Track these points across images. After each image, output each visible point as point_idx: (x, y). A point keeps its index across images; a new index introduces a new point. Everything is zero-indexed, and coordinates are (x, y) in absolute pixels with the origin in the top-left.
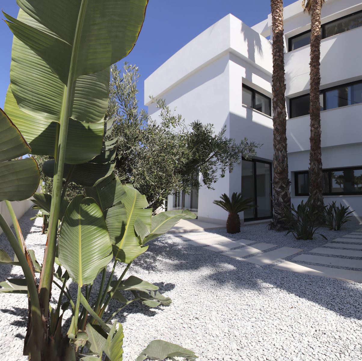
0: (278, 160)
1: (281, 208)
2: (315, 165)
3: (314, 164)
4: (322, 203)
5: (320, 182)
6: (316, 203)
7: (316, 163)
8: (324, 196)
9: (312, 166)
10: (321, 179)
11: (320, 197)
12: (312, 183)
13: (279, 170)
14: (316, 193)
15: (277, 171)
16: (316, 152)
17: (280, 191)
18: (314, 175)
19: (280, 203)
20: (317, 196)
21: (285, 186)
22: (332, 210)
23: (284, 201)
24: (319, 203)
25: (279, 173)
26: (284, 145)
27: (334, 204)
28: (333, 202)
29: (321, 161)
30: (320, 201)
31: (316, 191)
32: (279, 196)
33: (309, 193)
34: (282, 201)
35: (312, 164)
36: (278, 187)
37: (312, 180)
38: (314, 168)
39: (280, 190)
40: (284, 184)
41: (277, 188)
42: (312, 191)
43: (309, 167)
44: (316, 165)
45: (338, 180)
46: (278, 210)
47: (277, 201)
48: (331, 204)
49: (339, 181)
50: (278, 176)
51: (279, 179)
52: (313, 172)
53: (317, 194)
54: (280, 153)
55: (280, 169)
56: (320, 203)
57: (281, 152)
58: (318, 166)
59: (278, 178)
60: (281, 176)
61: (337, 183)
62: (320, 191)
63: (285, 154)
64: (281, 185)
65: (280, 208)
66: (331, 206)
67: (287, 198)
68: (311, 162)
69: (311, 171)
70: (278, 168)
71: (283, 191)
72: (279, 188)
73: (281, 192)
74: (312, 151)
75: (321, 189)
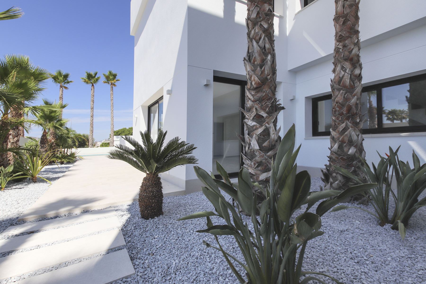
0: (252, 61)
1: (255, 164)
2: (345, 71)
3: (343, 68)
4: (361, 150)
5: (357, 104)
6: (345, 149)
7: (347, 65)
8: (364, 136)
9: (337, 75)
10: (358, 99)
11: (355, 138)
12: (338, 109)
13: (253, 83)
14: (345, 129)
15: (251, 84)
16: (346, 42)
17: (254, 126)
18: (341, 92)
19: (254, 151)
20: (346, 135)
21: (265, 115)
22: (386, 171)
23: (261, 148)
24: (352, 151)
25: (255, 89)
26: (266, 26)
27: (393, 154)
28: (391, 149)
29: (358, 60)
30: (356, 147)
31: (346, 124)
32: (252, 138)
33: (331, 130)
34: (257, 147)
35: (339, 68)
36: (251, 118)
37: (337, 103)
38: (343, 77)
39: (254, 123)
40: (264, 110)
41: (249, 121)
42: (335, 124)
43: (332, 79)
44: (346, 69)
45: (389, 116)
46: (249, 168)
47: (249, 148)
48: (385, 153)
49: (391, 117)
50: (252, 95)
51: (253, 101)
52: (339, 85)
53: (348, 131)
54: (255, 43)
55: (256, 79)
56: (355, 150)
57: (258, 43)
58: (352, 72)
59: (252, 99)
60: (258, 95)
61: (389, 119)
62: (356, 124)
63: (267, 46)
64: (257, 114)
65: (252, 164)
66: (383, 158)
67: (269, 142)
68: (335, 67)
69: (335, 85)
70: (252, 78)
71: (261, 126)
72: (253, 120)
73: (257, 129)
74: (338, 43)
75: (358, 120)
